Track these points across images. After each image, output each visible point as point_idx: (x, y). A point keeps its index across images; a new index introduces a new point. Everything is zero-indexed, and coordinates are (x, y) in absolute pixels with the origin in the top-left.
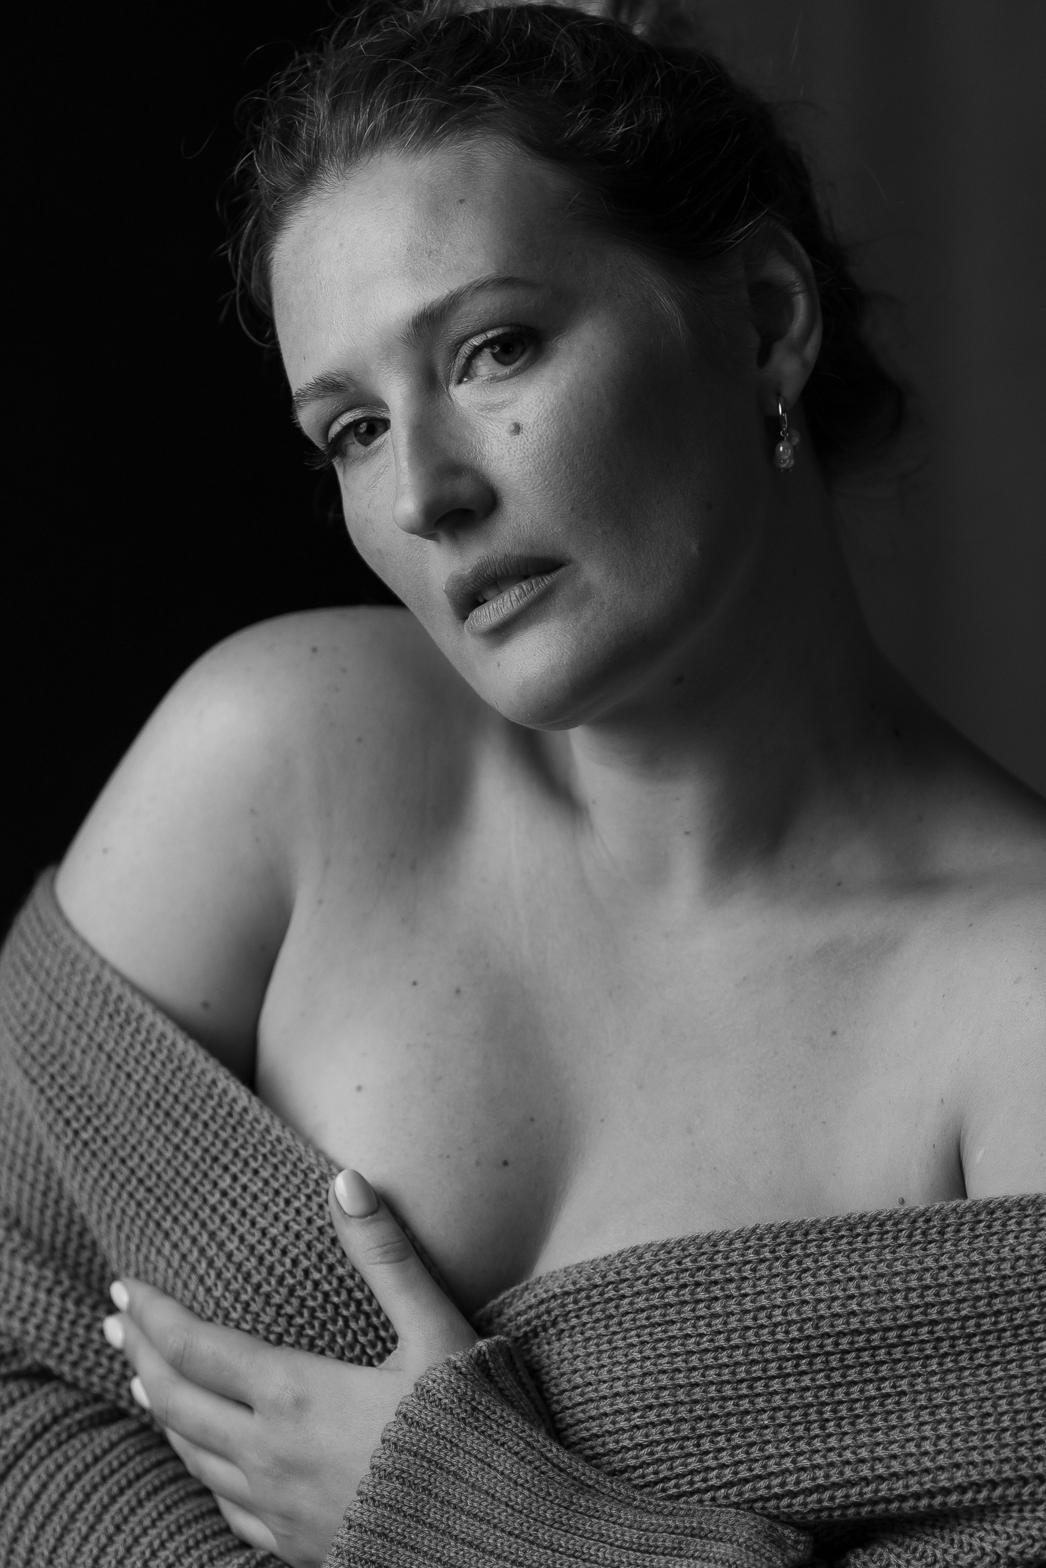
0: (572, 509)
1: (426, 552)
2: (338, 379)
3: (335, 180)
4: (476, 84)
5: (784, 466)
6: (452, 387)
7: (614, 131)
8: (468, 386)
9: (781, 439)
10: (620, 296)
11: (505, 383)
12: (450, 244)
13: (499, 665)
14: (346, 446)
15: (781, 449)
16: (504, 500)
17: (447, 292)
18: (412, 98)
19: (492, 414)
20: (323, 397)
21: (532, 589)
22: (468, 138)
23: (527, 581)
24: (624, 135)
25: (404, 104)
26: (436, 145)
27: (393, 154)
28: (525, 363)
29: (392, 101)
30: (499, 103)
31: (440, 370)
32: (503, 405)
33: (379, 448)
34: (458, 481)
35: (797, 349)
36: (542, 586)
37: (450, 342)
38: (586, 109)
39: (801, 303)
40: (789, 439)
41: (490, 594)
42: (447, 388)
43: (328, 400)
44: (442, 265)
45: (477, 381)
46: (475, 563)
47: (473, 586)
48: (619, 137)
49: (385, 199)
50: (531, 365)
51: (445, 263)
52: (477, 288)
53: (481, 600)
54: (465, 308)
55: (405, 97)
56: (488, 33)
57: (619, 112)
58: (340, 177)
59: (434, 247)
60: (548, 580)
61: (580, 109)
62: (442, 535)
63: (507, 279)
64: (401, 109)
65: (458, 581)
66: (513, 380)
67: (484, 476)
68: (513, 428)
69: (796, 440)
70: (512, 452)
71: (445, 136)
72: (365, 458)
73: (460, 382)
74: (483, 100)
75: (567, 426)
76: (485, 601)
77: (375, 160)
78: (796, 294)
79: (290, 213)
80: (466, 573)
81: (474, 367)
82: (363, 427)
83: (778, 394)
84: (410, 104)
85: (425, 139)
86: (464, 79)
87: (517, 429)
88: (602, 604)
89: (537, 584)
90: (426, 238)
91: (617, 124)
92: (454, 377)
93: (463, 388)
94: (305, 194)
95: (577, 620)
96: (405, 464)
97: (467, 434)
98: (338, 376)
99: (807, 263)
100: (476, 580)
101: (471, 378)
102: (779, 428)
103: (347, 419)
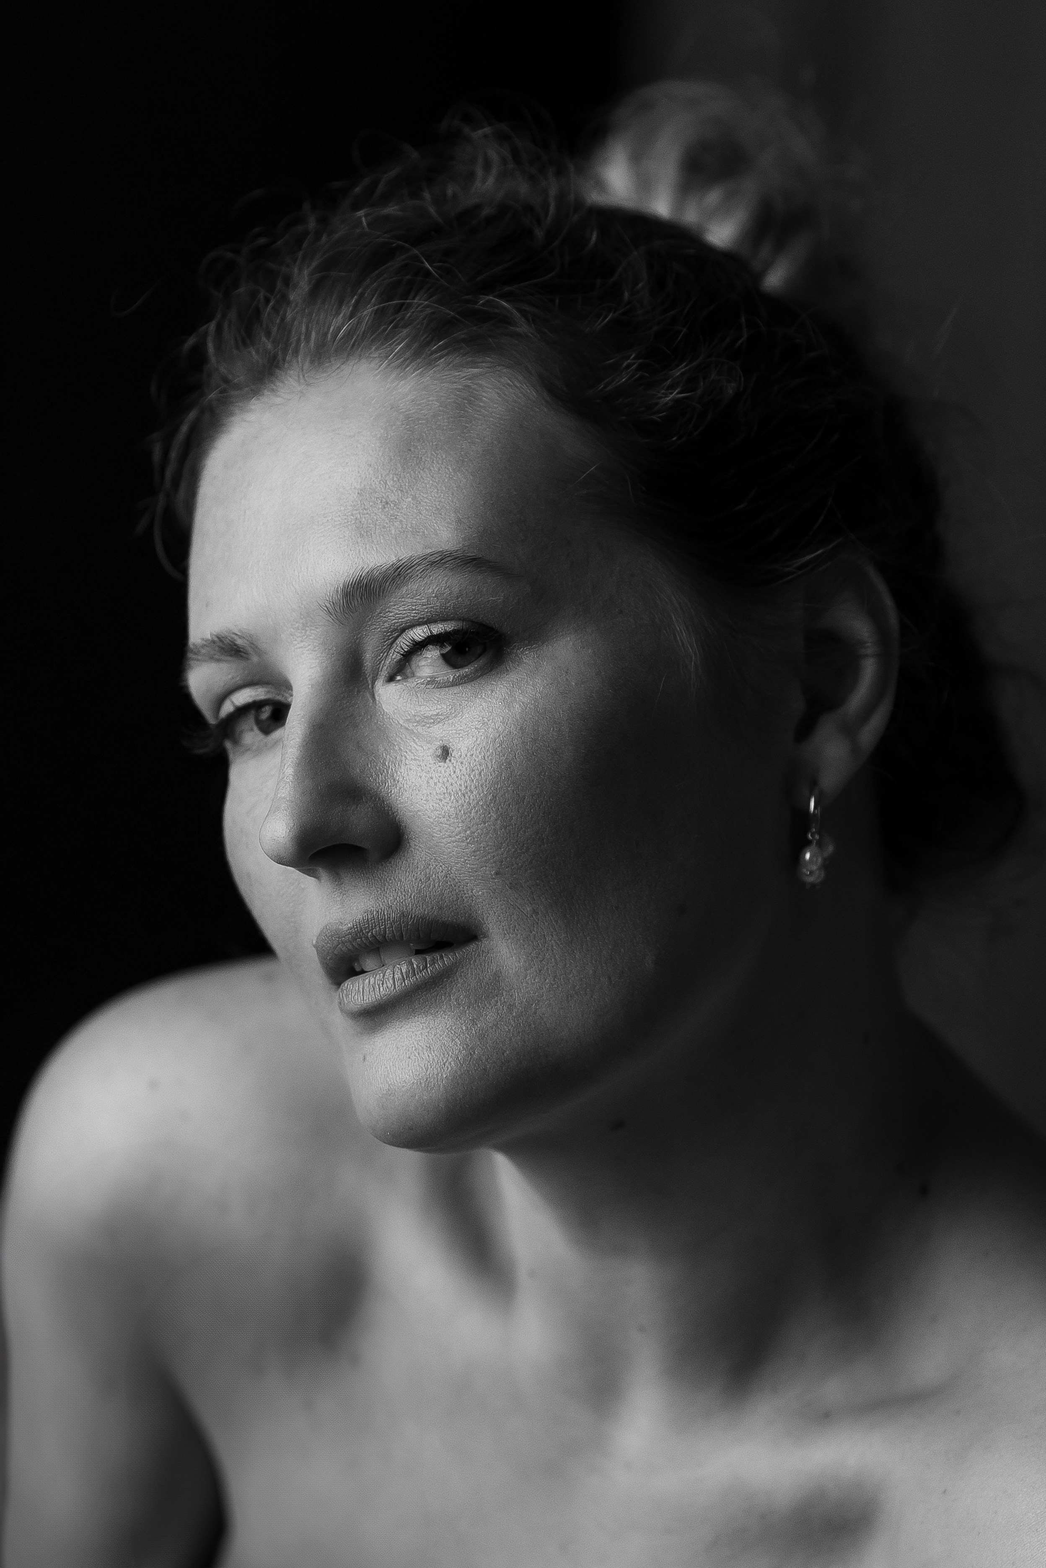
0: (497, 874)
1: (303, 889)
2: (239, 642)
3: (294, 384)
4: (501, 297)
5: (811, 879)
6: (379, 684)
7: (666, 396)
8: (399, 686)
9: (807, 843)
10: (621, 612)
11: (444, 691)
12: (414, 498)
13: (364, 1059)
14: (242, 732)
15: (808, 856)
16: (412, 843)
17: (394, 559)
18: (414, 298)
19: (420, 729)
20: (219, 660)
21: (426, 967)
22: (474, 365)
23: (420, 957)
24: (677, 402)
25: (403, 304)
26: (430, 364)
27: (372, 365)
28: (476, 671)
29: (387, 296)
30: (523, 327)
31: (368, 657)
32: (436, 719)
33: (276, 743)
34: (354, 807)
35: (849, 730)
36: (439, 965)
37: (386, 625)
38: (634, 359)
39: (869, 669)
40: (820, 844)
41: (369, 963)
42: (373, 683)
43: (224, 666)
44: (397, 524)
45: (412, 683)
46: (360, 917)
47: (350, 947)
48: (670, 404)
49: (347, 421)
50: (481, 675)
51: (401, 521)
52: (432, 563)
53: (358, 969)
54: (413, 586)
55: (405, 296)
56: (539, 233)
57: (677, 373)
58: (302, 381)
59: (392, 497)
60: (447, 959)
61: (628, 358)
62: (322, 872)
63: (474, 559)
64: (399, 309)
65: (331, 935)
66: (456, 689)
67: (390, 806)
68: (439, 752)
69: (830, 849)
70: (432, 782)
71: (440, 358)
72: (258, 751)
73: (391, 679)
74: (505, 320)
75: (509, 763)
76: (363, 972)
77: (347, 369)
78: (866, 656)
79: (232, 414)
80: (345, 928)
81: (413, 666)
82: (266, 713)
83: (814, 783)
84: (409, 306)
85: (417, 355)
86: (487, 287)
87: (445, 753)
88: (511, 1007)
89: (433, 962)
90: (386, 483)
91: (672, 387)
92: (384, 673)
93: (392, 687)
94: (256, 393)
95: (474, 1022)
96: (289, 771)
97: (381, 749)
98: (240, 637)
99: (893, 619)
100: (354, 939)
101: (406, 678)
102: (807, 829)
103: (243, 697)
